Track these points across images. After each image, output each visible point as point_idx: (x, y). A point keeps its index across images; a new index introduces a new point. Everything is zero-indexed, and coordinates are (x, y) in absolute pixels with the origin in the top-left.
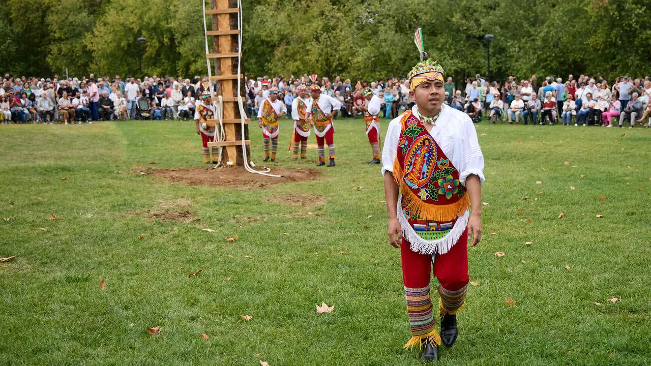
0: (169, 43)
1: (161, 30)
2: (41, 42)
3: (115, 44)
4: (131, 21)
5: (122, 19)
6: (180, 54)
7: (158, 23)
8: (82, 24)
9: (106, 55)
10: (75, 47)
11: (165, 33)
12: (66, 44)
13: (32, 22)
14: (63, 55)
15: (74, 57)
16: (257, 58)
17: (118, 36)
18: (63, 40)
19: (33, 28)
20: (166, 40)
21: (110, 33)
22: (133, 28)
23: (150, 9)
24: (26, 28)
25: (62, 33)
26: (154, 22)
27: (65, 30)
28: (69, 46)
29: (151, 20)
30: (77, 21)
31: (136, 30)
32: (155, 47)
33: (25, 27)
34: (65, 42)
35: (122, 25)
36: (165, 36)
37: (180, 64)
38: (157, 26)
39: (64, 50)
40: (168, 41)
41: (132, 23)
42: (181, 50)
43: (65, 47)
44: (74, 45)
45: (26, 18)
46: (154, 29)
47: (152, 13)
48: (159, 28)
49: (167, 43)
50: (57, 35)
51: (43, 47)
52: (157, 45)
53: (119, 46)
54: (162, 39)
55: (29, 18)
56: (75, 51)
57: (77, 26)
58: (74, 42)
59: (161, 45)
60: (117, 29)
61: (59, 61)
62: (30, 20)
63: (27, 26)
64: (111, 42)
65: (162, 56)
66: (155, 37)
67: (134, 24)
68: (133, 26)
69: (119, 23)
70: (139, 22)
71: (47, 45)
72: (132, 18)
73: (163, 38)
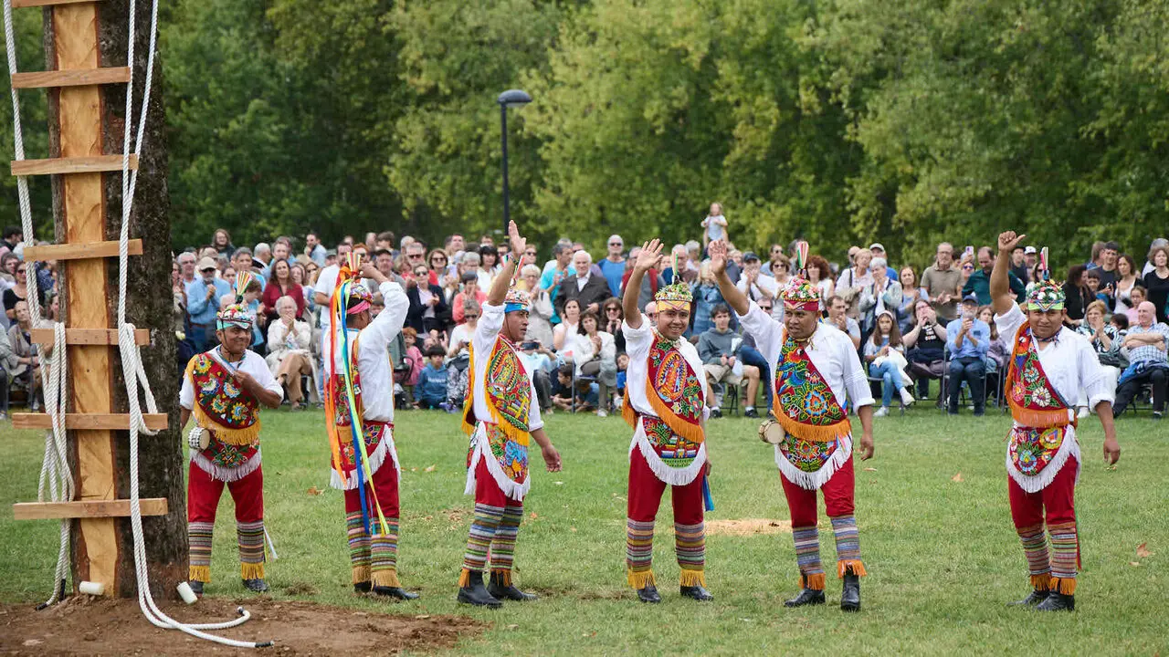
0: (818, 110)
1: (789, 57)
2: (367, 108)
3: (622, 113)
4: (678, 23)
5: (647, 16)
6: (859, 148)
7: (775, 32)
8: (514, 38)
9: (588, 153)
10: (486, 126)
11: (802, 67)
12: (458, 112)
13: (341, 33)
14: (446, 158)
15: (482, 164)
16: (1146, 166)
17: (635, 83)
18: (446, 99)
19: (347, 54)
20: (807, 97)
21: (608, 71)
22: (687, 53)
24: (321, 57)
25: (443, 74)
26: (762, 26)
27: (452, 59)
28: (465, 122)
29: (751, 20)
30: (492, 23)
31: (695, 60)
32: (767, 122)
33: (316, 50)
34: (454, 103)
35: (649, 37)
36: (803, 79)
37: (861, 191)
38: (774, 42)
39: (447, 134)
40: (814, 99)
41: (685, 32)
42: (866, 133)
43: (451, 126)
44: (481, 116)
45: (323, 20)
46: (765, 52)
48: (781, 48)
49: (810, 108)
50: (422, 83)
51: (378, 126)
52: (773, 113)
53: (637, 120)
54: (792, 93)
55: (332, 17)
56: (486, 139)
57: (493, 44)
58: (484, 107)
59: (790, 114)
60: (630, 55)
61: (429, 176)
62: (336, 24)
63: (327, 45)
64: (608, 105)
65: (795, 158)
66: (767, 84)
67: (691, 36)
68: (689, 42)
69: (637, 33)
70: (706, 25)
71: (394, 118)
72: (683, 14)
73: (796, 87)
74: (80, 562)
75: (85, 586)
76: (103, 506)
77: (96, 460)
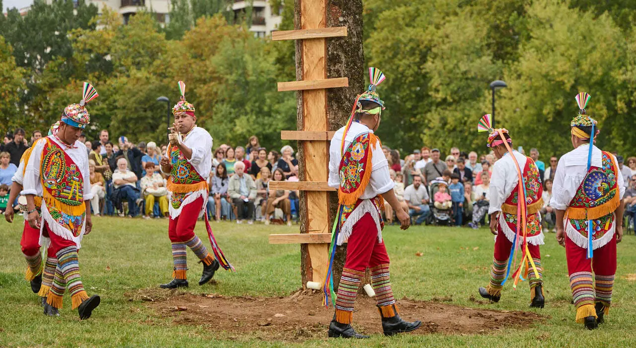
0: (626, 110)
1: (612, 86)
2: (414, 107)
3: (532, 111)
4: (560, 69)
5: (545, 66)
7: (606, 74)
8: (482, 76)
9: (516, 130)
10: (468, 116)
11: (619, 91)
12: (456, 110)
13: (402, 74)
14: (450, 131)
15: (466, 134)
17: (539, 97)
18: (450, 104)
19: (405, 83)
20: (620, 105)
21: (526, 91)
22: (564, 83)
23: (594, 48)
24: (393, 84)
25: (449, 92)
26: (600, 72)
27: (453, 86)
28: (459, 115)
29: (595, 69)
30: (472, 69)
31: (568, 86)
32: (601, 116)
33: (391, 82)
34: (454, 106)
35: (546, 76)
36: (619, 96)
38: (605, 79)
39: (450, 120)
40: (624, 106)
41: (563, 73)
43: (452, 116)
44: (466, 112)
45: (394, 67)
46: (601, 84)
47: (596, 55)
48: (609, 82)
49: (622, 109)
50: (440, 96)
51: (418, 117)
52: (604, 112)
53: (540, 117)
54: (613, 102)
55: (398, 67)
56: (468, 123)
57: (473, 79)
58: (468, 108)
59: (612, 113)
60: (536, 84)
61: (441, 139)
62: (401, 69)
63: (395, 80)
64: (526, 107)
65: (614, 133)
66: (602, 98)
67: (566, 76)
68: (564, 78)
69: (540, 73)
70: (573, 71)
71: (426, 112)
72: (562, 65)
73: (615, 100)
74: (307, 271)
75: (310, 284)
76: (321, 236)
77: (318, 210)
